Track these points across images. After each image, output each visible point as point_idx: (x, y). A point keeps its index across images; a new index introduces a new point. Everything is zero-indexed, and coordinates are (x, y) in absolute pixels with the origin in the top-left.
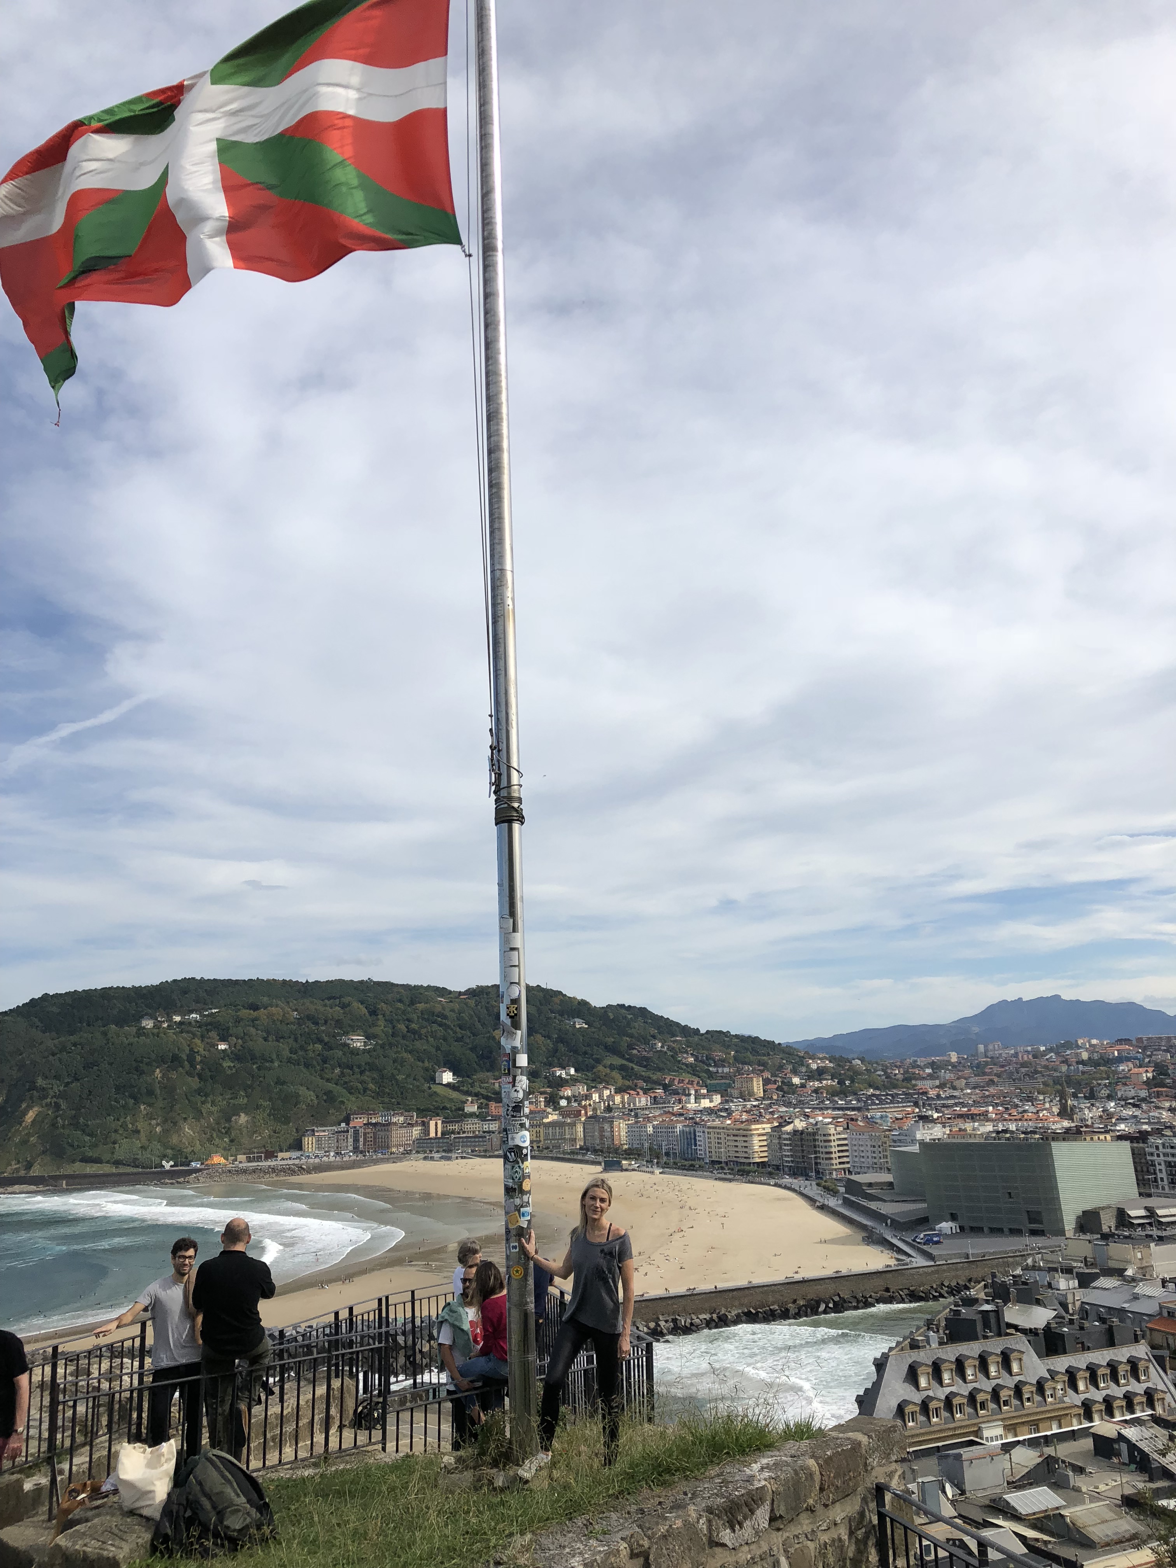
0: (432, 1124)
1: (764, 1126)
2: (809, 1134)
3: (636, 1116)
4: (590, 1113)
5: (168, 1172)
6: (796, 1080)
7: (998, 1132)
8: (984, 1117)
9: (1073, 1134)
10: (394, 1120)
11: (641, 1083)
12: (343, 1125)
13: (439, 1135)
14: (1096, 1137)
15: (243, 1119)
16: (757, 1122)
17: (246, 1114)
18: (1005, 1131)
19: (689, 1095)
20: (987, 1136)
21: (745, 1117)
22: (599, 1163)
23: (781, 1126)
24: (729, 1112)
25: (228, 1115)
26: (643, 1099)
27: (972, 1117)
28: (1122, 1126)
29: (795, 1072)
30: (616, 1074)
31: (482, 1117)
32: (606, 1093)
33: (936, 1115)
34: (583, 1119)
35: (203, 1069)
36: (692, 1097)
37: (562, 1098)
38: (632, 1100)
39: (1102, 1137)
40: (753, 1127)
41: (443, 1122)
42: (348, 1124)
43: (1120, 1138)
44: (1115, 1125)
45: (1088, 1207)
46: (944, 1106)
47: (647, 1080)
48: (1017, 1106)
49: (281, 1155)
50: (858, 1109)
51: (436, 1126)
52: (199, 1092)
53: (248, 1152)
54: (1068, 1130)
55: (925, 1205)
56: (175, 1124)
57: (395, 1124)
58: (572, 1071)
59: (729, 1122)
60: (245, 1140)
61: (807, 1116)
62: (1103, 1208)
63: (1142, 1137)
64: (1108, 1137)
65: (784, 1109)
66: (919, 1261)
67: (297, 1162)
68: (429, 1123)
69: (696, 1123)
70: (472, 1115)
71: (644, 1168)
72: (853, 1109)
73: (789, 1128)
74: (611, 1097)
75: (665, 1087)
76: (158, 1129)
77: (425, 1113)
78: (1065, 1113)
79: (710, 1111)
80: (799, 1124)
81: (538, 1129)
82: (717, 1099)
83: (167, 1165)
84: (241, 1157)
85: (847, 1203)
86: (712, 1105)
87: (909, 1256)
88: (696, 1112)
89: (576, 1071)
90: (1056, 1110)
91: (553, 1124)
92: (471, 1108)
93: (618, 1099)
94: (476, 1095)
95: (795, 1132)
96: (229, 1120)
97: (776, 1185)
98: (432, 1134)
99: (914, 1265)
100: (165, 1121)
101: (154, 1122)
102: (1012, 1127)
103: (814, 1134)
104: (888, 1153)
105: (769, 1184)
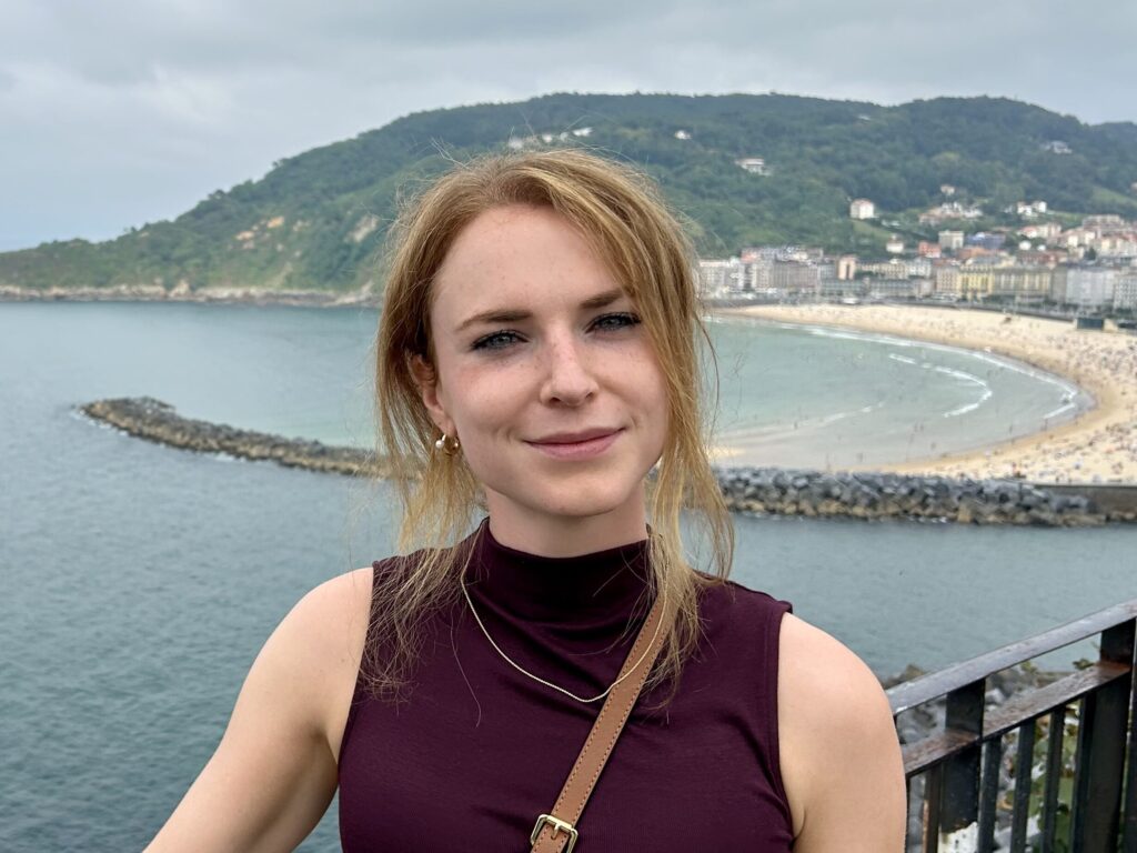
0: (843, 264)
10: (797, 257)
13: (851, 276)
22: (1070, 320)
31: (909, 258)
32: (1089, 237)
37: (1025, 238)
41: (857, 262)
51: (848, 266)
58: (1042, 207)
68: (838, 263)
70: (896, 255)
74: (1096, 241)
77: (835, 251)
81: (985, 276)
89: (1049, 207)
91: (1008, 272)
92: (896, 248)
94: (903, 232)
98: (842, 275)
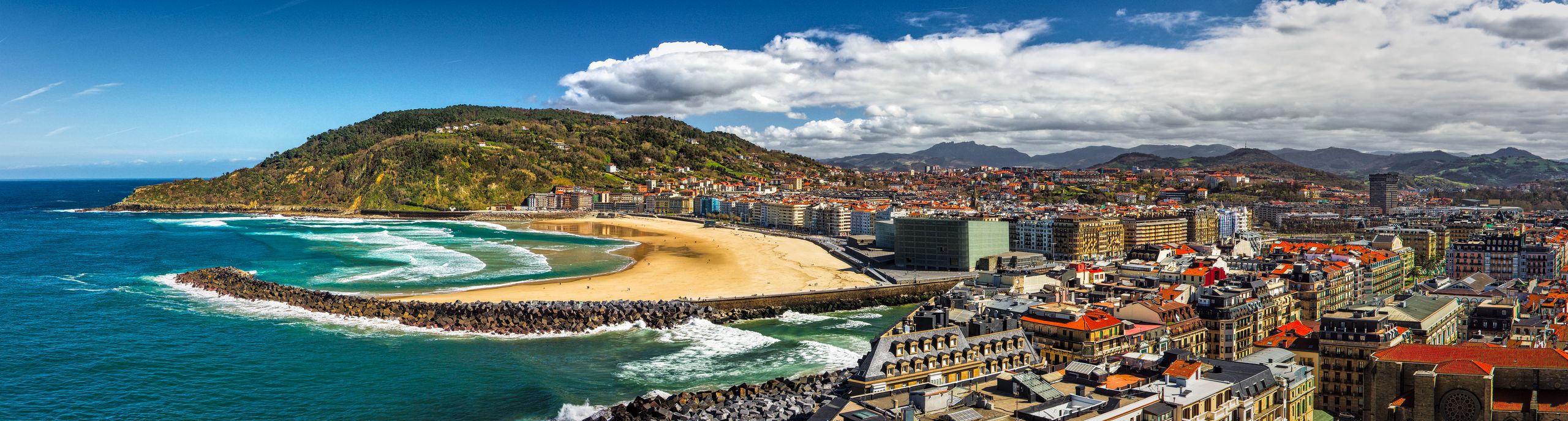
0: (603, 195)
1: (802, 206)
2: (828, 211)
3: (726, 197)
4: (698, 194)
5: (452, 213)
6: (822, 181)
7: (937, 215)
8: (929, 206)
9: (979, 217)
10: (581, 191)
11: (729, 178)
12: (552, 193)
13: (608, 202)
14: (990, 219)
15: (494, 186)
16: (799, 204)
17: (497, 184)
18: (941, 214)
19: (758, 186)
20: (931, 216)
21: (791, 201)
22: (702, 223)
23: (812, 206)
24: (782, 198)
25: (486, 183)
26: (730, 188)
27: (923, 206)
28: (1004, 214)
29: (822, 176)
30: (715, 173)
31: (634, 193)
32: (708, 183)
33: (902, 204)
34: (694, 197)
35: (471, 157)
36: (760, 188)
37: (681, 184)
38: (723, 188)
39: (994, 219)
40: (795, 206)
41: (610, 195)
42: (554, 192)
43: (1003, 220)
44: (1001, 213)
45: (983, 256)
46: (906, 199)
47: (733, 176)
48: (947, 201)
49: (515, 208)
50: (858, 199)
51: (605, 196)
52: (469, 170)
53: (497, 205)
54: (975, 215)
55: (894, 253)
56: (457, 187)
57: (582, 194)
58: (688, 169)
59: (781, 202)
60: (496, 199)
61: (827, 201)
62: (991, 257)
63: (1015, 220)
64: (997, 219)
65: (814, 197)
66: (887, 284)
67: (525, 212)
68: (601, 195)
69: (761, 202)
70: (627, 191)
71: (729, 227)
72: (855, 198)
73: (817, 207)
74: (711, 186)
75: (744, 182)
76: (447, 189)
77: (600, 189)
78: (973, 206)
79: (771, 196)
80: (823, 206)
81: (667, 201)
82: (775, 189)
83: (452, 210)
84: (493, 208)
85: (848, 251)
86: (771, 192)
87: (882, 280)
88: (762, 196)
89: (690, 169)
90: (968, 204)
91: (676, 199)
92: (627, 187)
93: (715, 187)
94: (630, 180)
95: (820, 210)
96: (486, 186)
97: (807, 239)
98: (603, 201)
99: (884, 286)
100: (450, 185)
101: (444, 185)
102: (945, 212)
103: (831, 212)
104: (873, 224)
105: (802, 239)
